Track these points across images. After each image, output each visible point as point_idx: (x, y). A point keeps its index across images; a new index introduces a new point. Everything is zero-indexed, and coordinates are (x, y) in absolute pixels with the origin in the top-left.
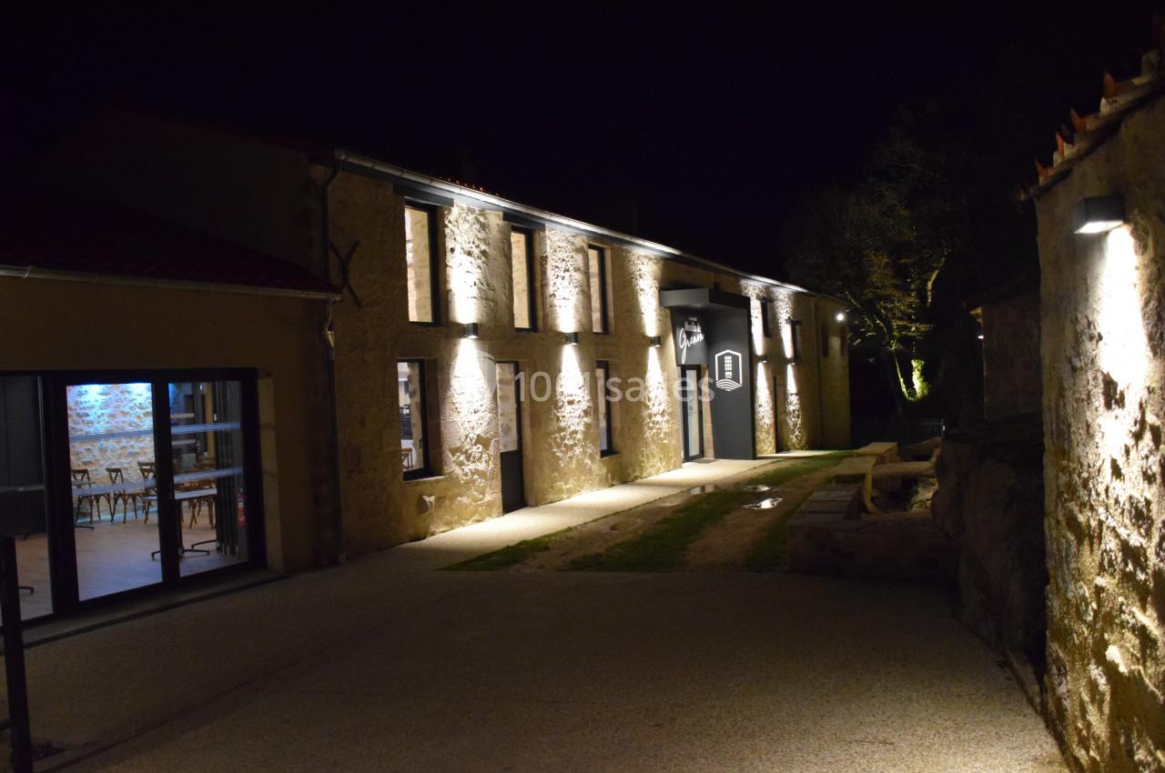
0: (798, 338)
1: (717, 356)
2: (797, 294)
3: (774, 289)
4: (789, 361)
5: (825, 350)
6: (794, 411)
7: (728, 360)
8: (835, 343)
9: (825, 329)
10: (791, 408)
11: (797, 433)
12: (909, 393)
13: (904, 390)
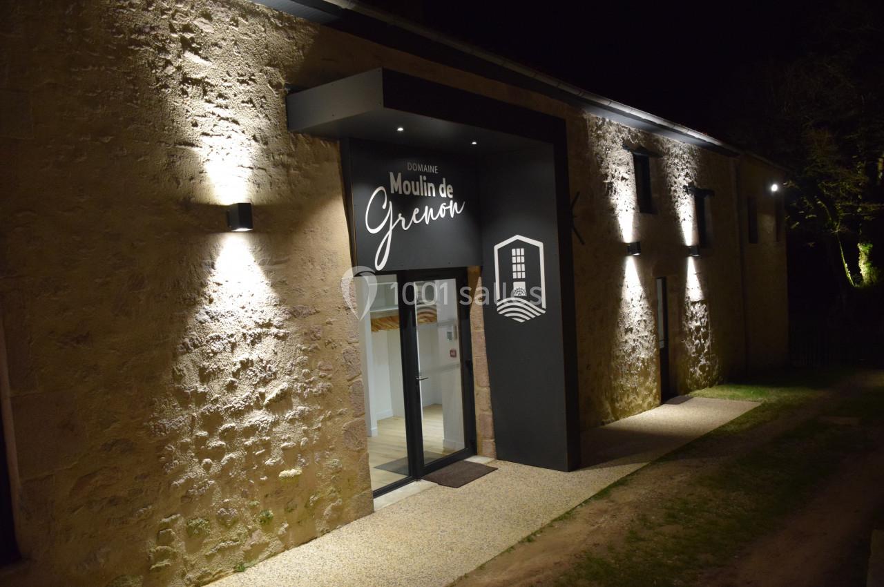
0: (708, 215)
1: (497, 247)
2: (704, 148)
3: (661, 137)
4: (689, 251)
5: (753, 234)
6: (698, 329)
7: (518, 255)
8: (768, 223)
9: (753, 202)
10: (694, 324)
11: (703, 362)
12: (854, 279)
13: (849, 276)
